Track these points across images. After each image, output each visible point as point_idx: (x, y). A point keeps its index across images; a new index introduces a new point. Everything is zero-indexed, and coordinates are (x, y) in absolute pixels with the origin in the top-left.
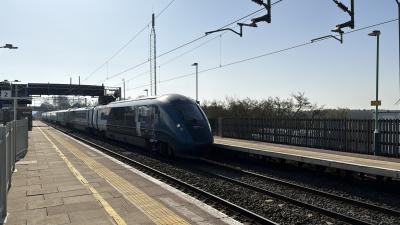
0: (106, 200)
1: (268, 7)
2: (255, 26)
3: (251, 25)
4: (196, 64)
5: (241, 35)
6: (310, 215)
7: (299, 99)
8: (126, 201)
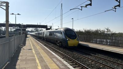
0: (38, 58)
1: (91, 1)
2: (86, 7)
3: (85, 7)
4: (73, 19)
5: (82, 10)
6: (101, 66)
7: (107, 29)
8: (43, 59)
